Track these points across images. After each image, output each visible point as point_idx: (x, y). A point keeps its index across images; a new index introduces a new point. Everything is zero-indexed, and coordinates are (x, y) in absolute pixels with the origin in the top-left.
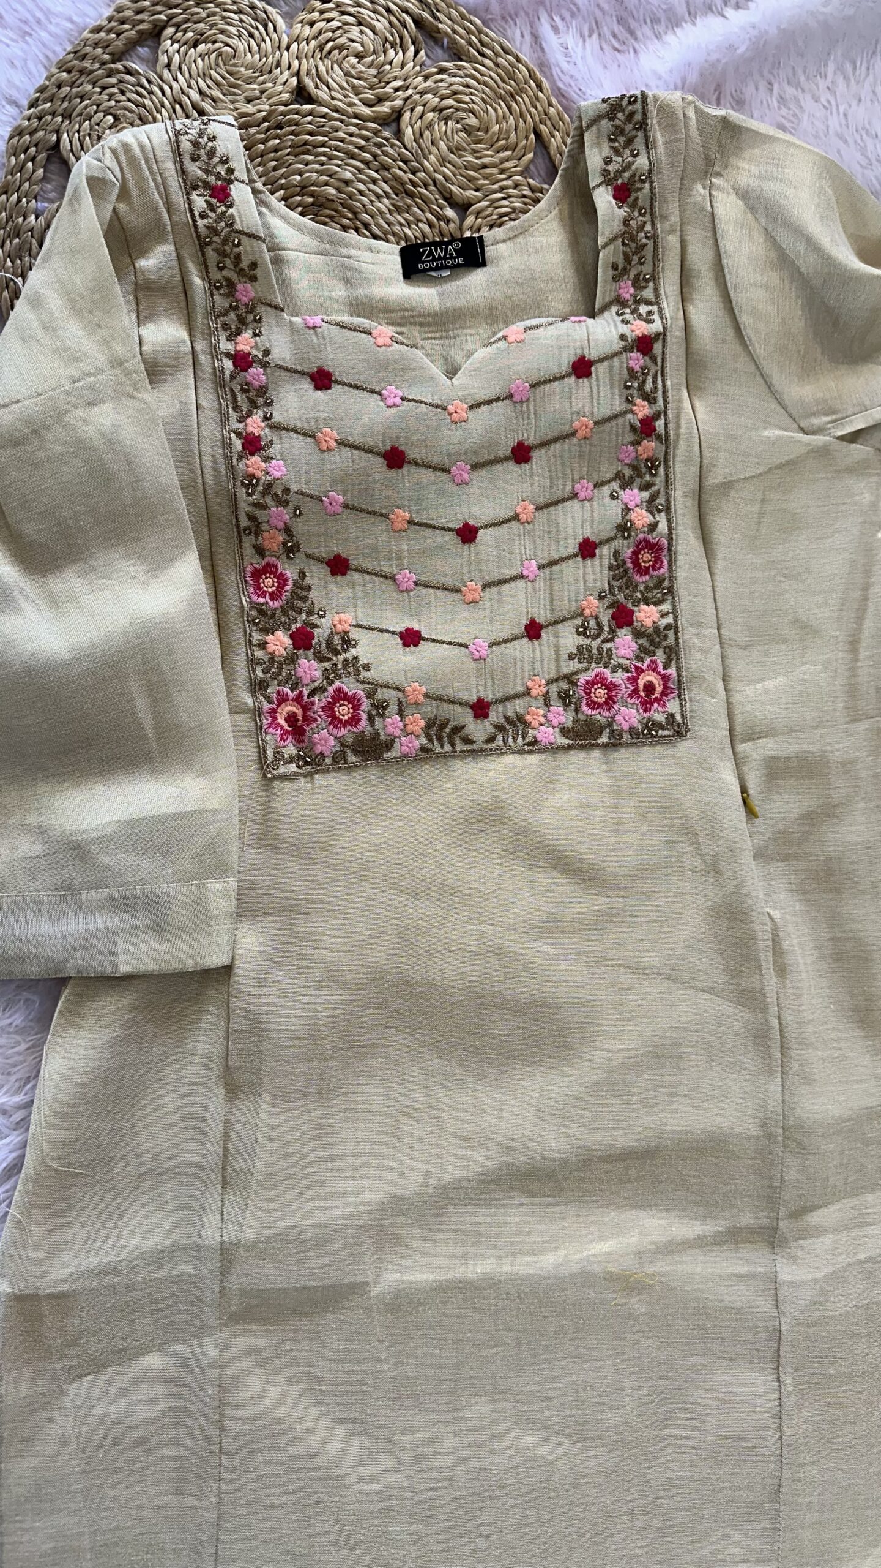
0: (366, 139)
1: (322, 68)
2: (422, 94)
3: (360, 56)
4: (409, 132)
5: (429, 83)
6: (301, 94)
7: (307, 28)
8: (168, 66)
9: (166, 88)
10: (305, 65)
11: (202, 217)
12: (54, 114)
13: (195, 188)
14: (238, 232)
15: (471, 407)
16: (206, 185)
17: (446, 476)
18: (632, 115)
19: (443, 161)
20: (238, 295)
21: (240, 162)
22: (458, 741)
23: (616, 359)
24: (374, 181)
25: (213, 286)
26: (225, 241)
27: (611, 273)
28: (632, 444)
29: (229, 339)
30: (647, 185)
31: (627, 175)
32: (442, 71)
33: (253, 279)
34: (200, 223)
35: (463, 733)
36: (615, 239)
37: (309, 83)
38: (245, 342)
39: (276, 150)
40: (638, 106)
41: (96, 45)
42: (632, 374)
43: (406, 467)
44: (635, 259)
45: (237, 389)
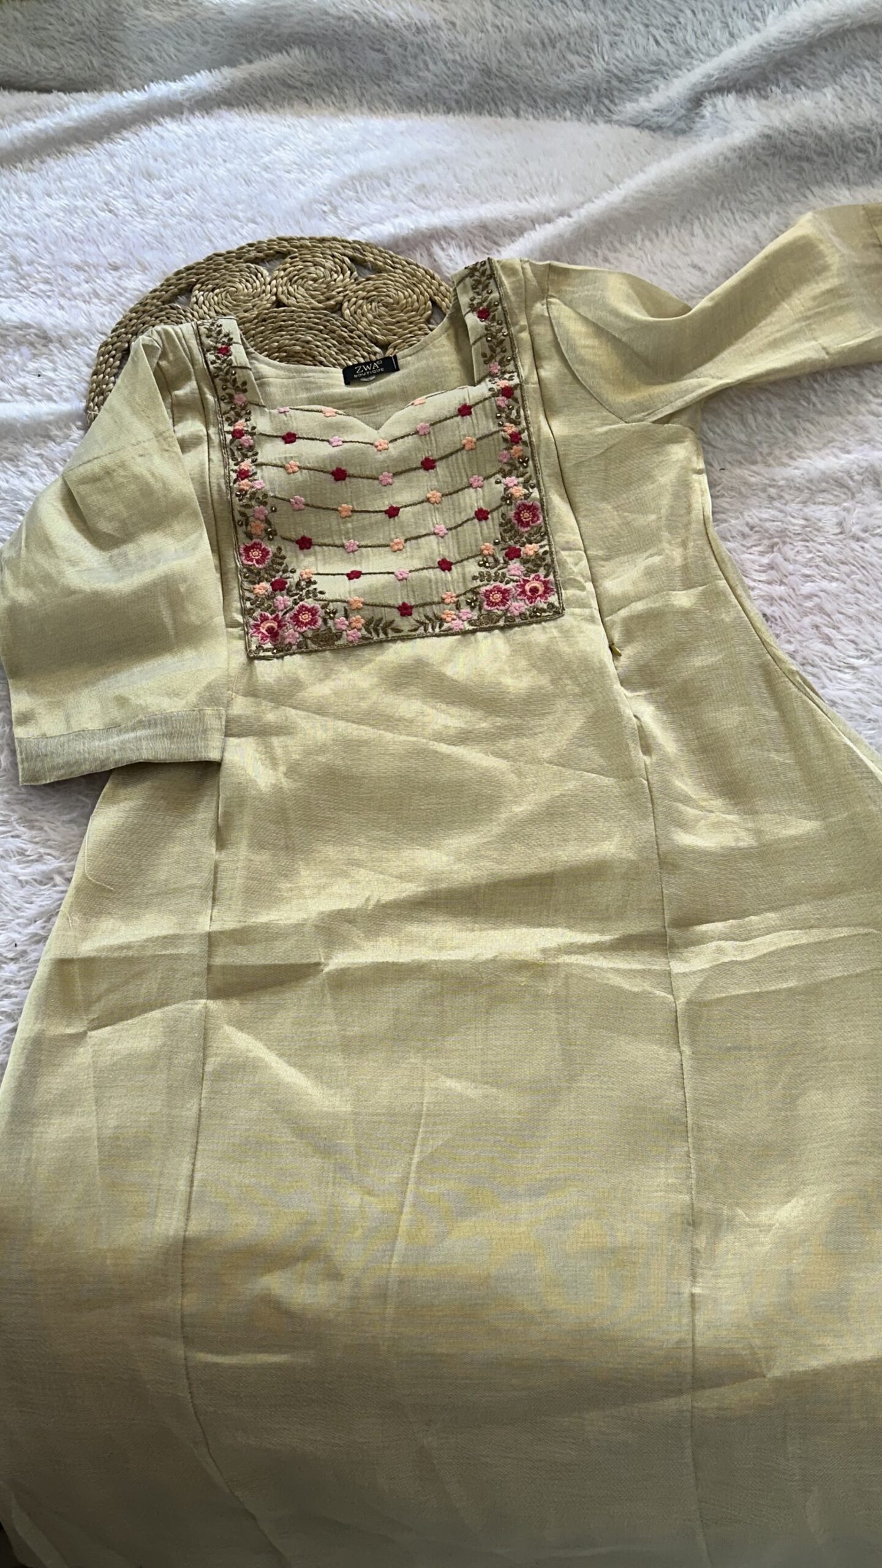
0: (320, 319)
1: (291, 289)
2: (355, 292)
3: (315, 280)
4: (347, 312)
5: (361, 286)
6: (279, 303)
7: (282, 273)
8: (197, 303)
9: (196, 314)
10: (280, 289)
11: (212, 363)
12: (126, 334)
13: (208, 351)
14: (235, 367)
15: (391, 442)
16: (215, 348)
17: (376, 482)
18: (483, 273)
19: (370, 323)
20: (236, 401)
21: (237, 335)
22: (389, 631)
23: (487, 402)
24: (326, 340)
25: (220, 399)
26: (227, 373)
27: (482, 360)
28: (506, 449)
29: (230, 425)
30: (500, 307)
31: (485, 304)
32: (368, 279)
33: (245, 391)
34: (211, 367)
35: (394, 625)
36: (480, 338)
37: (283, 298)
38: (240, 424)
39: (262, 332)
40: (487, 266)
41: (153, 298)
42: (500, 409)
43: (347, 479)
44: (498, 350)
45: (234, 448)
